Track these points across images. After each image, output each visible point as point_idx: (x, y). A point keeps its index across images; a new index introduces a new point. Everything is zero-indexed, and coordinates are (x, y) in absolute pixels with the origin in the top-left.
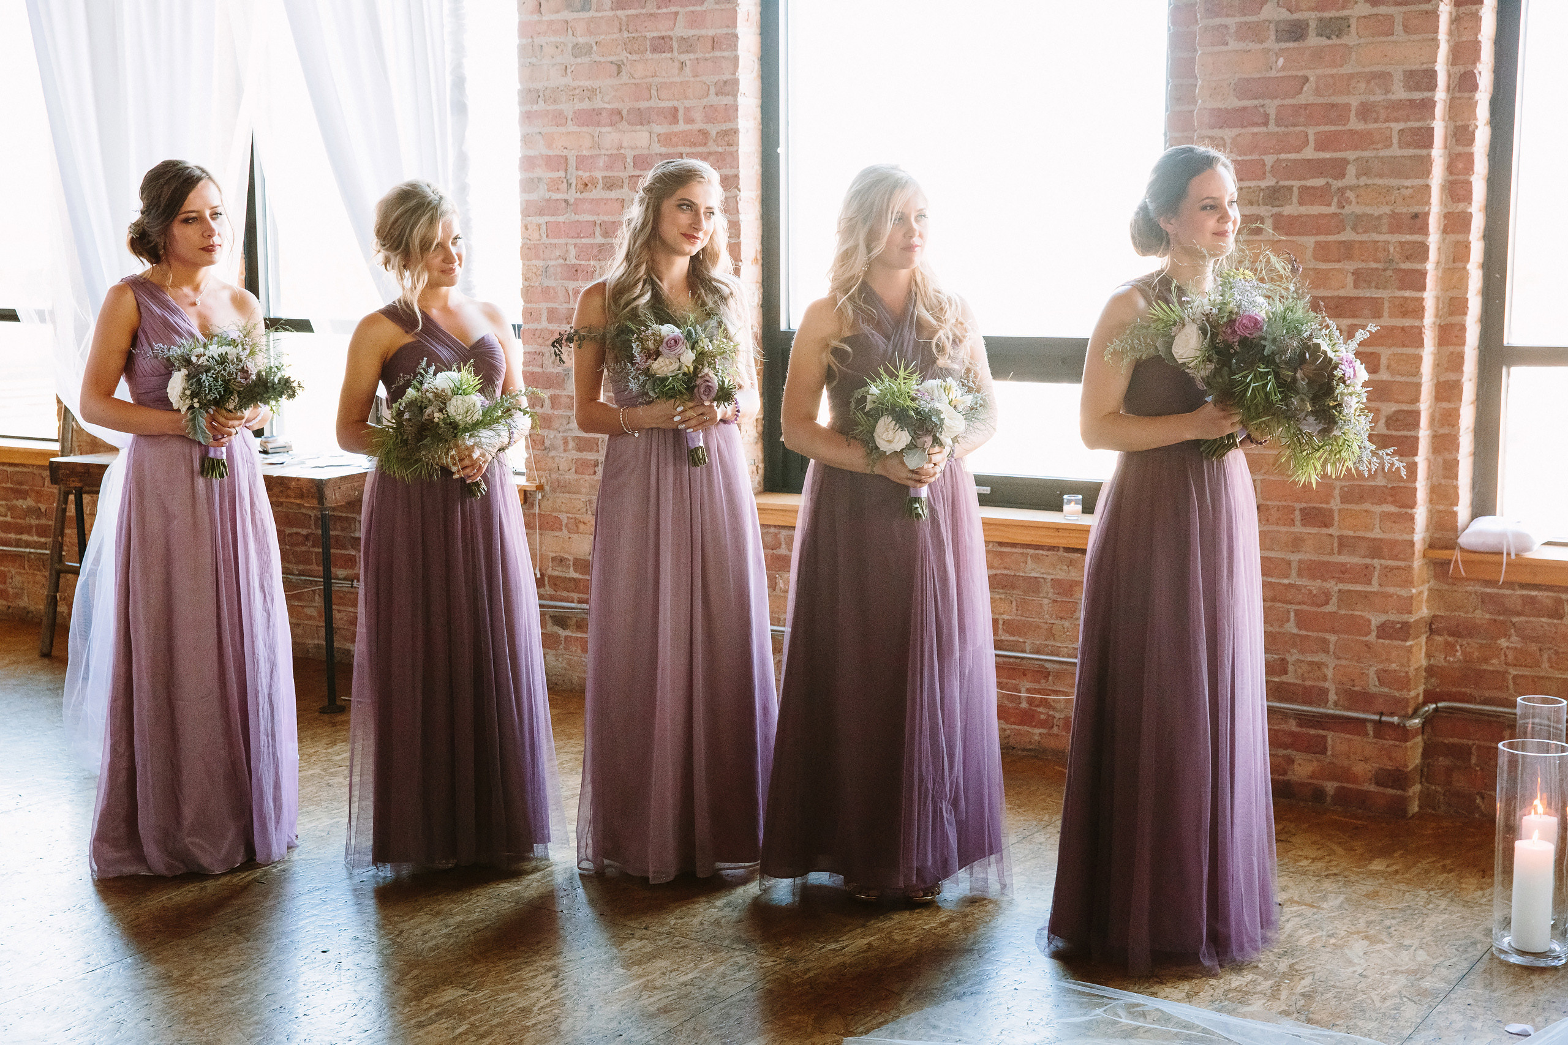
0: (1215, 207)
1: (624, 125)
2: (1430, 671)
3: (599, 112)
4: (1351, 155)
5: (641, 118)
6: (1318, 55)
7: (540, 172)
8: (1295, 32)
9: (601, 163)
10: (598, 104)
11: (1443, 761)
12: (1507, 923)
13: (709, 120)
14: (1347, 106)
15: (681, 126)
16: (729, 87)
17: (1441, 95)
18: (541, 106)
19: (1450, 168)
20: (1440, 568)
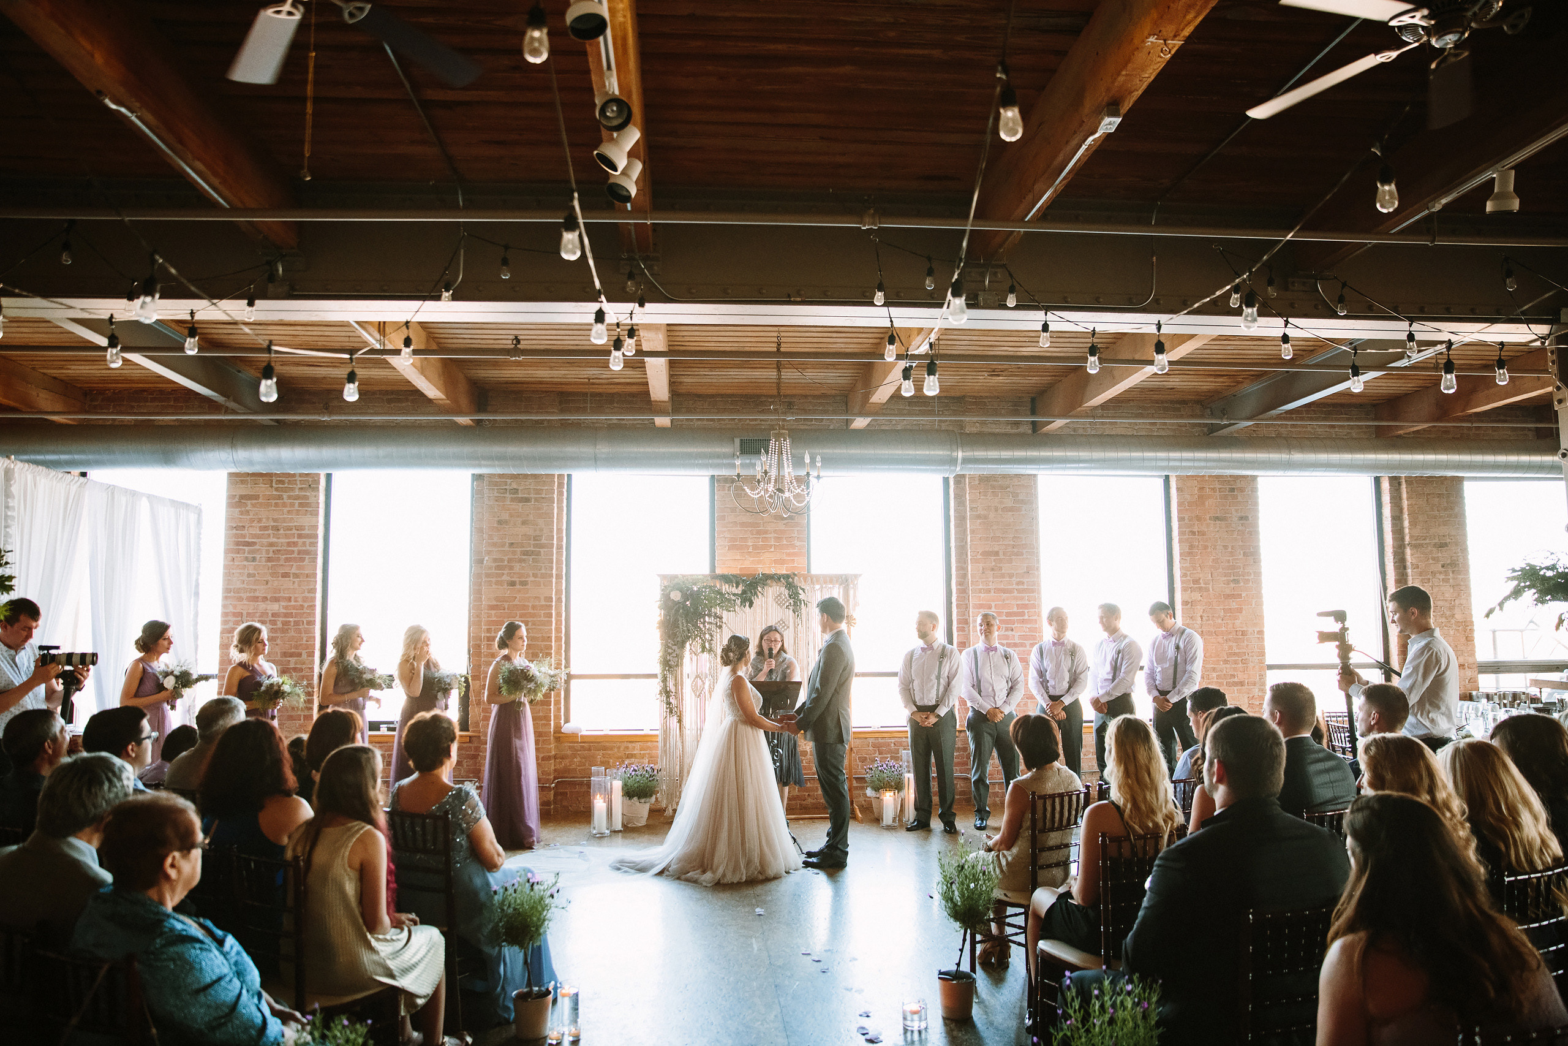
0: (521, 638)
1: (269, 602)
2: (555, 770)
3: (258, 597)
4: (529, 619)
5: (276, 600)
6: (519, 591)
7: (230, 618)
8: (513, 584)
9: (258, 615)
10: (257, 594)
11: (559, 797)
12: (594, 828)
13: (304, 601)
14: (528, 606)
15: (293, 603)
16: (314, 591)
17: (554, 604)
18: (232, 594)
19: (556, 624)
20: (558, 739)
